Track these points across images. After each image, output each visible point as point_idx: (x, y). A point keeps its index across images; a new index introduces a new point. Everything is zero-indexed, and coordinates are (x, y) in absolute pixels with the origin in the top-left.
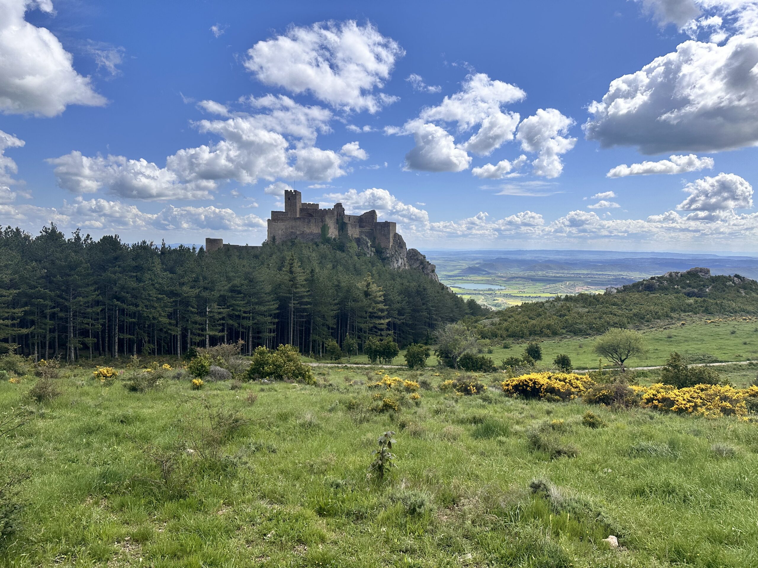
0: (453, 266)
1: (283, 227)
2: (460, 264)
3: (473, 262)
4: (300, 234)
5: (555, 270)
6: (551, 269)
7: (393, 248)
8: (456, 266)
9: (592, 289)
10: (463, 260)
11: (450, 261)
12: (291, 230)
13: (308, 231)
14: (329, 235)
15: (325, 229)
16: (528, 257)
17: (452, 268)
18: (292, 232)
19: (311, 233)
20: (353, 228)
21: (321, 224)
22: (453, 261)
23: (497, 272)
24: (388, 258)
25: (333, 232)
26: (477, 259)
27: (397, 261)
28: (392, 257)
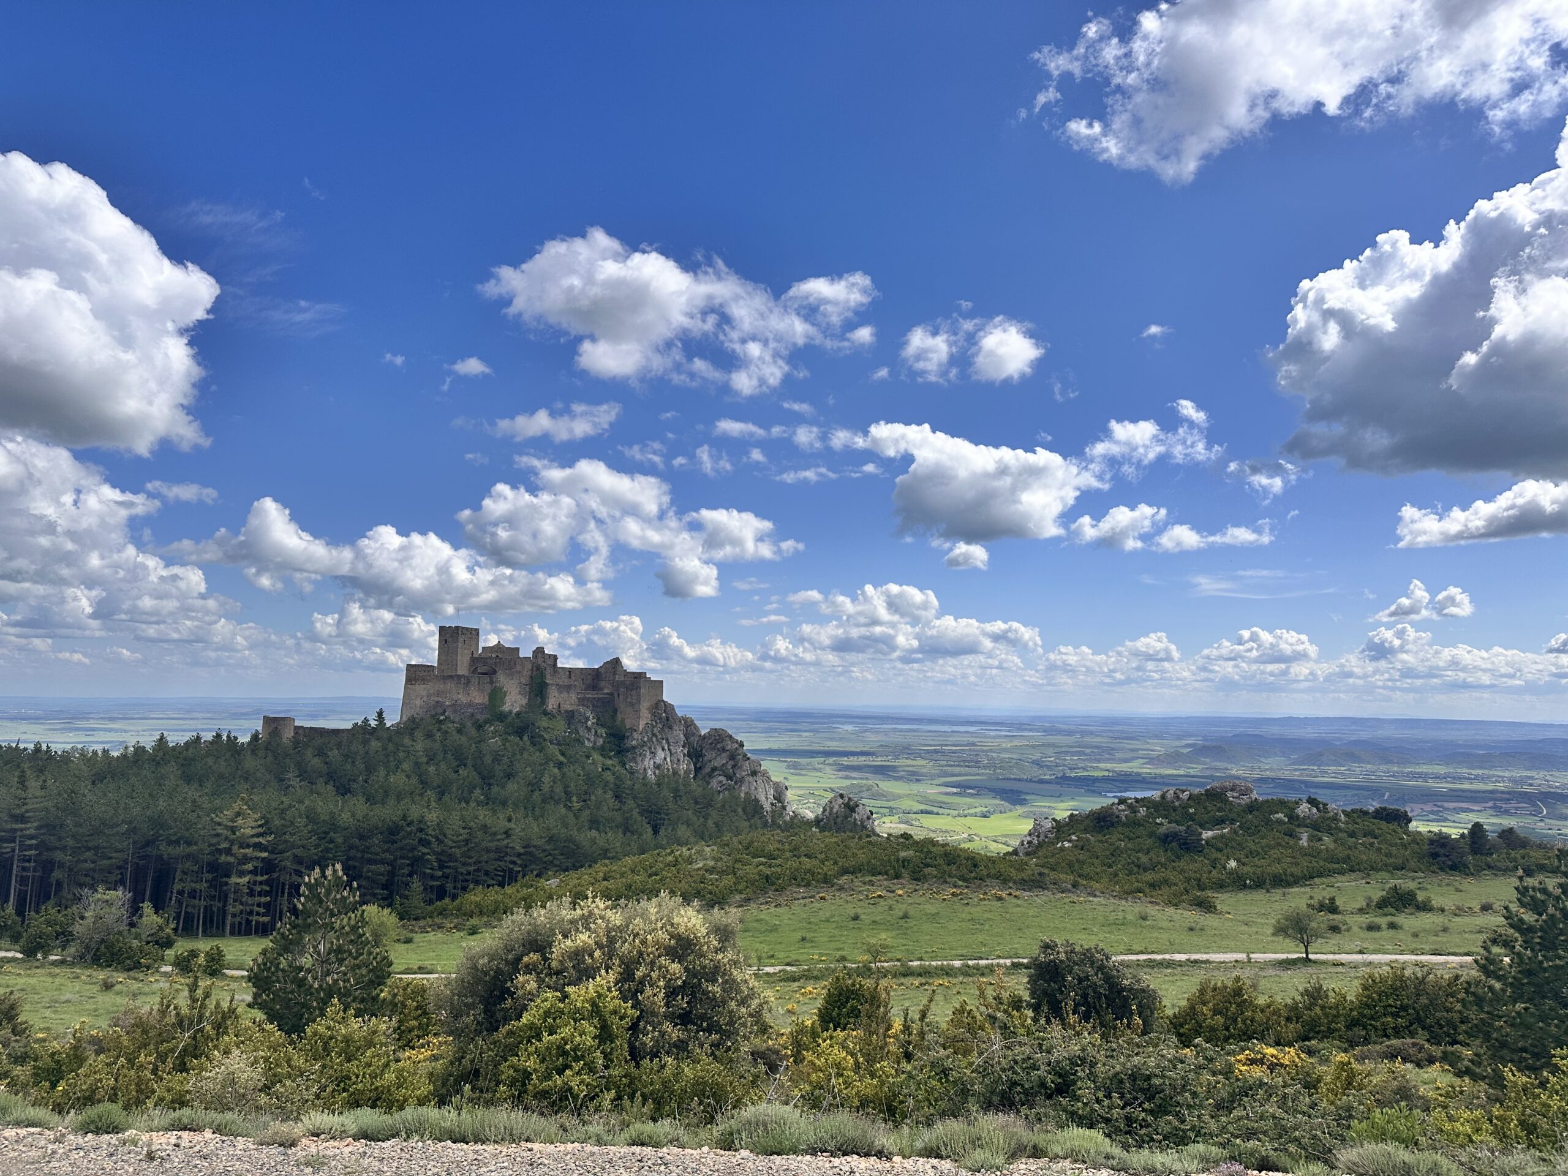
0: (1132, 750)
1: (424, 693)
2: (1147, 746)
3: (1177, 743)
4: (451, 706)
5: (1369, 763)
6: (1359, 762)
7: (649, 730)
8: (1137, 750)
9: (1448, 809)
10: (1156, 737)
11: (1127, 738)
12: (437, 699)
13: (463, 699)
14: (506, 708)
15: (497, 695)
16: (1309, 733)
17: (1128, 755)
18: (438, 702)
19: (470, 704)
20: (561, 692)
21: (488, 688)
22: (1132, 739)
23: (1229, 766)
24: (634, 748)
25: (514, 701)
26: (1190, 736)
27: (654, 754)
28: (643, 746)
